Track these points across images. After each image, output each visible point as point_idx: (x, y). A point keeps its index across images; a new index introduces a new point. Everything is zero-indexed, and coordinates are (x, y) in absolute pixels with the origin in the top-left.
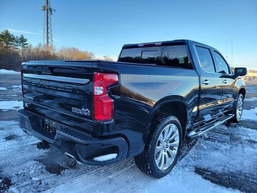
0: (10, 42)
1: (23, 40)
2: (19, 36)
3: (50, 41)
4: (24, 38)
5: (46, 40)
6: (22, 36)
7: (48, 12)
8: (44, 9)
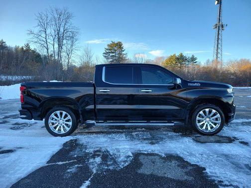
0: (184, 63)
1: (193, 59)
2: (191, 56)
3: (219, 55)
4: (195, 57)
5: (215, 56)
6: (193, 56)
7: (219, 29)
8: (216, 27)
